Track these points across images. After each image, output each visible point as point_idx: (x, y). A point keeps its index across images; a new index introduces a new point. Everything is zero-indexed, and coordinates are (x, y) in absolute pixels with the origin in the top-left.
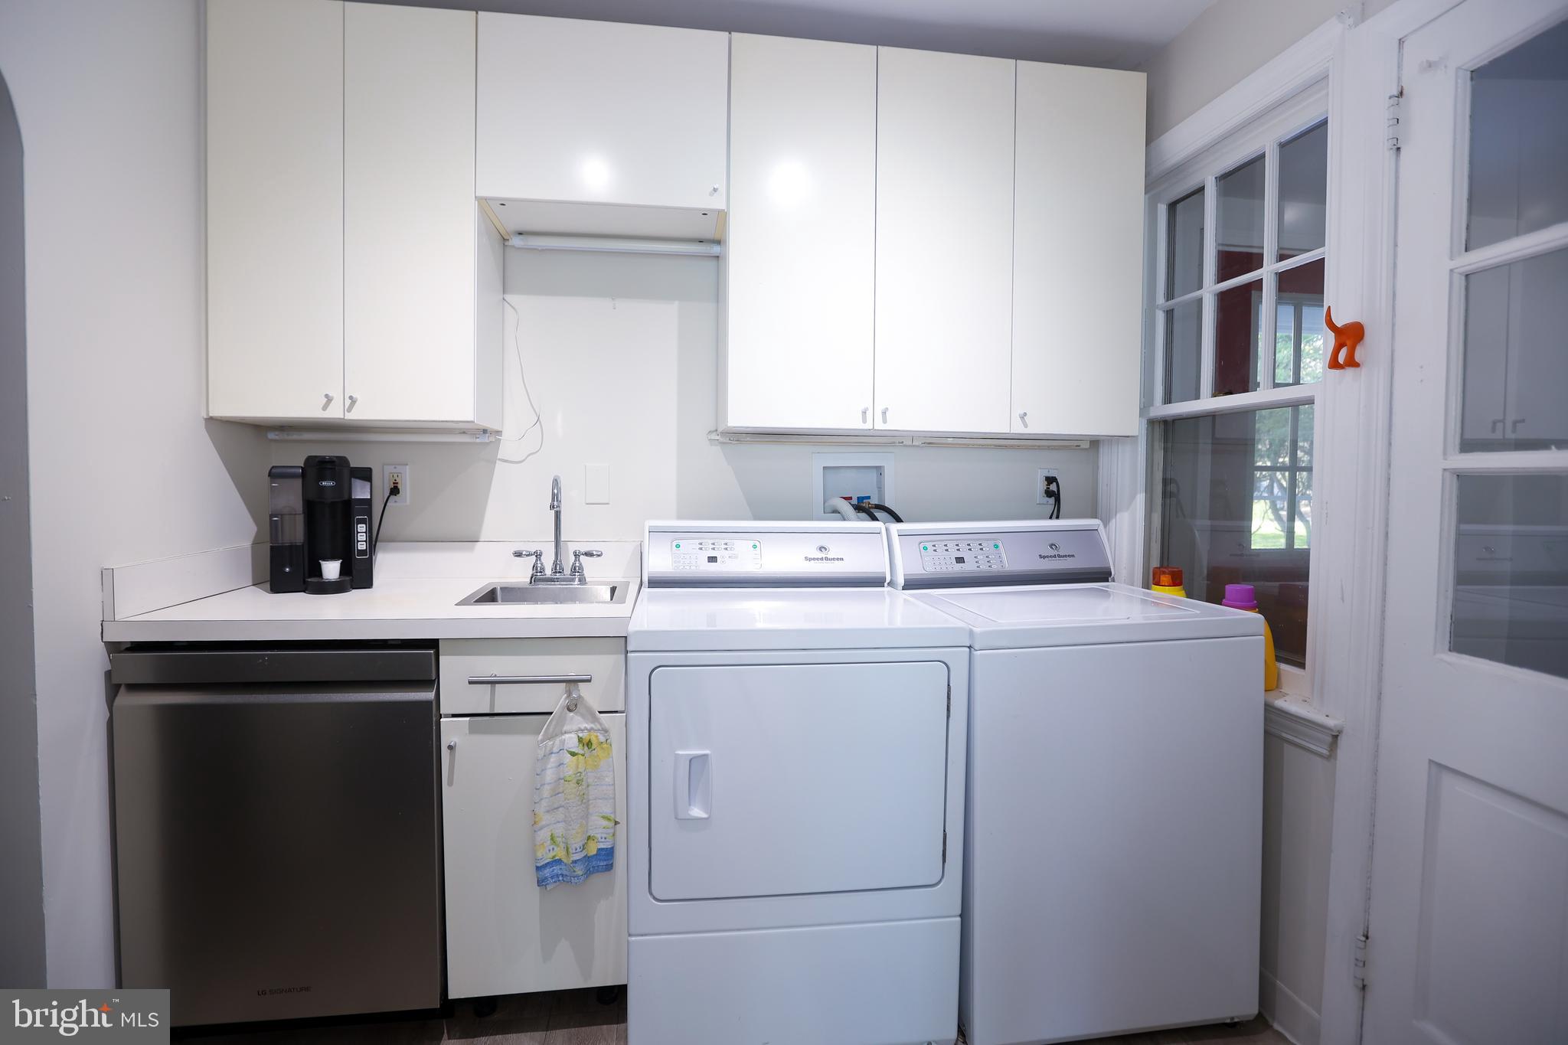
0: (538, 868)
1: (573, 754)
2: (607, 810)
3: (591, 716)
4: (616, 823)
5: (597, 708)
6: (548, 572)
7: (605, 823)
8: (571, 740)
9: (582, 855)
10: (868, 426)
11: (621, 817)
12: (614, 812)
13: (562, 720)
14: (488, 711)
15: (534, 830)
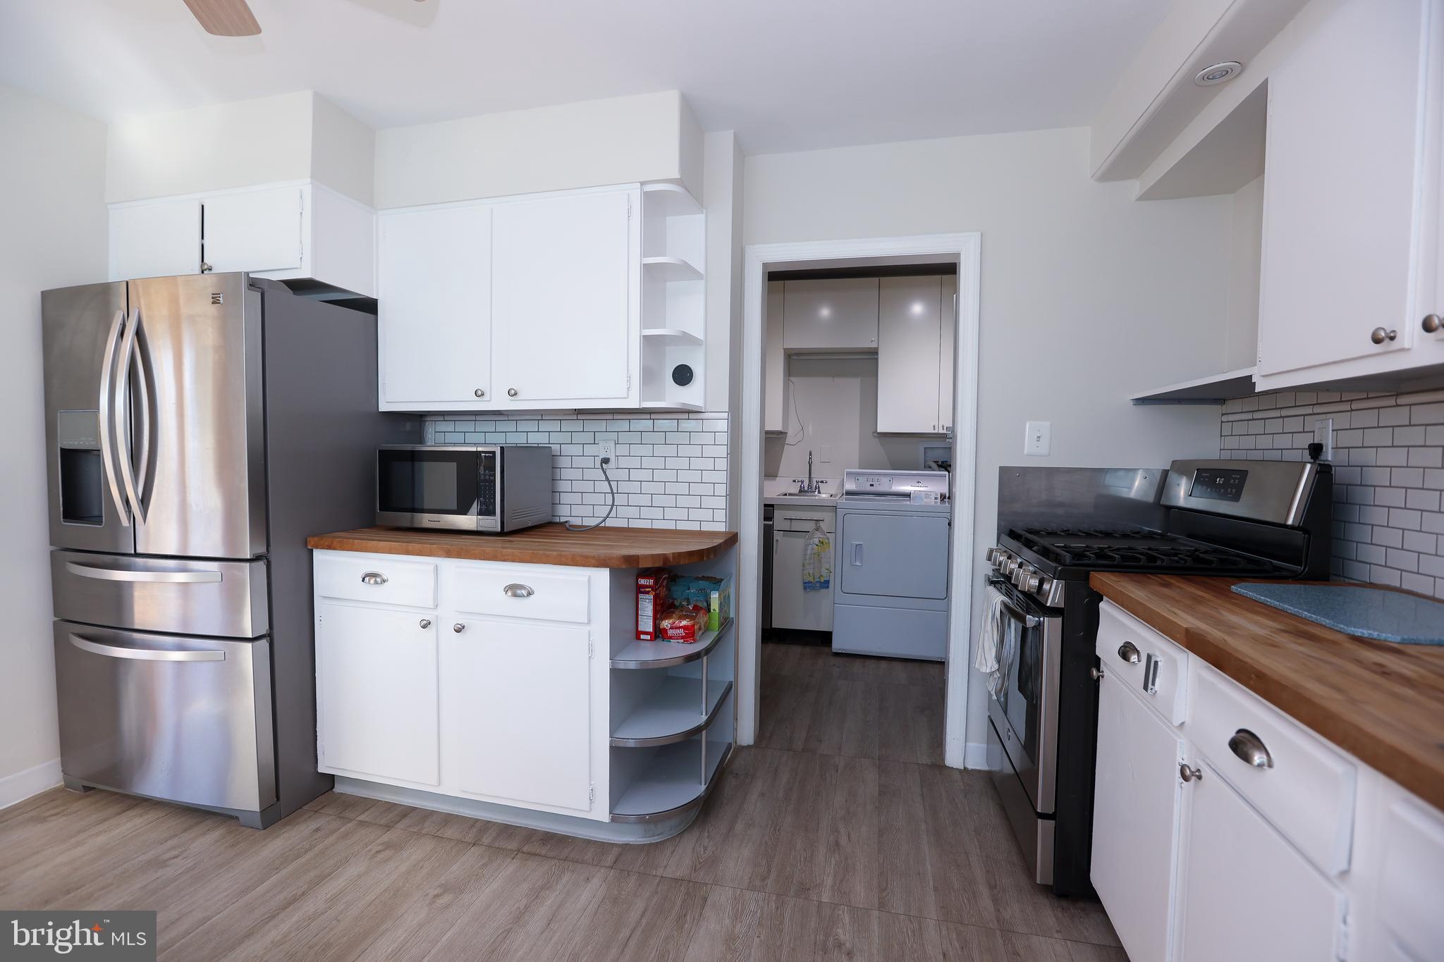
0: (804, 583)
1: (817, 545)
2: (827, 566)
3: (823, 533)
4: (830, 572)
5: (826, 531)
6: (806, 489)
7: (827, 571)
8: (816, 541)
9: (819, 580)
10: (936, 431)
11: (832, 570)
12: (830, 568)
13: (813, 534)
14: (788, 529)
15: (803, 570)
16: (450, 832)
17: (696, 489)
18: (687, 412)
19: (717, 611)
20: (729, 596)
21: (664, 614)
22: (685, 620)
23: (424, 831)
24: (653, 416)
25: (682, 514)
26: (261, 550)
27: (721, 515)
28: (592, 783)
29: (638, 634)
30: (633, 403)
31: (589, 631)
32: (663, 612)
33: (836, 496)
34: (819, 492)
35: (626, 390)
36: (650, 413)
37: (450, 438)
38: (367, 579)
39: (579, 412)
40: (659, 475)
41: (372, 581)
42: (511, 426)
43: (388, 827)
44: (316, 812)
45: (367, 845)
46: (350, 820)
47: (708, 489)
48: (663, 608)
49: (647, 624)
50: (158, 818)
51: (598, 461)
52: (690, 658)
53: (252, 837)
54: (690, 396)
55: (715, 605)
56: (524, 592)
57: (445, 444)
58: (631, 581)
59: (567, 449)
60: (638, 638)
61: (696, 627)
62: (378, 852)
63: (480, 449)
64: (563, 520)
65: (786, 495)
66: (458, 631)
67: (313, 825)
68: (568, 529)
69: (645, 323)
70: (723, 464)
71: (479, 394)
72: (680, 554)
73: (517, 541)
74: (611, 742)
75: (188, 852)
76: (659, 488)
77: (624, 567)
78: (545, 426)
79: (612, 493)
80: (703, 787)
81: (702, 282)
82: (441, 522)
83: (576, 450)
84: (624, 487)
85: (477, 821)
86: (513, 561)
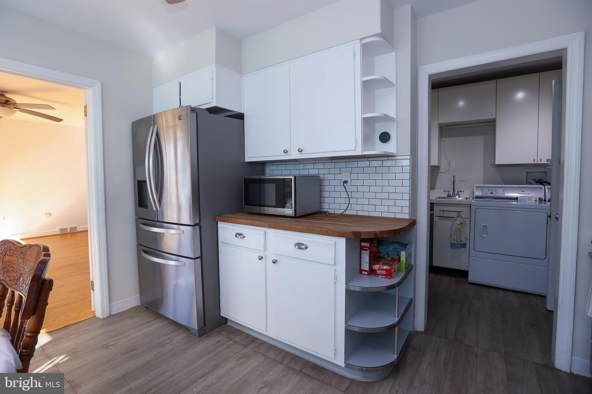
0: (451, 244)
1: (459, 225)
2: (465, 236)
3: (462, 218)
4: (467, 239)
5: (464, 217)
6: (451, 195)
7: (465, 239)
8: (458, 222)
9: (460, 243)
10: (536, 162)
12: (467, 237)
13: (457, 219)
14: (442, 216)
15: (451, 237)
16: (271, 354)
17: (392, 196)
18: (387, 156)
19: (404, 261)
20: (411, 253)
21: (375, 262)
22: (386, 265)
23: (260, 351)
24: (369, 159)
25: (385, 209)
26: (197, 221)
27: (406, 210)
28: (336, 345)
29: (361, 271)
30: (358, 152)
31: (335, 269)
32: (374, 260)
33: (469, 199)
34: (459, 197)
35: (355, 146)
36: (368, 158)
37: (276, 173)
38: (238, 236)
39: (333, 158)
40: (372, 189)
41: (240, 237)
42: (301, 167)
43: (245, 346)
44: (219, 333)
45: (236, 353)
46: (231, 339)
47: (399, 196)
48: (375, 258)
49: (366, 266)
50: (166, 325)
51: (342, 182)
52: (389, 288)
53: (195, 340)
54: (390, 147)
55: (403, 259)
56: (303, 247)
57: (274, 175)
58: (357, 244)
59: (328, 177)
60: (361, 273)
61: (393, 270)
62: (240, 358)
63: (285, 177)
64: (325, 210)
65: (440, 198)
66: (274, 263)
67: (217, 339)
68: (327, 216)
69: (364, 111)
70: (407, 183)
71: (285, 152)
72: (383, 231)
73: (301, 221)
74: (346, 327)
75: (172, 342)
76: (373, 195)
77: (353, 237)
78: (317, 166)
79: (349, 198)
80: (396, 356)
81: (394, 89)
82: (269, 211)
83: (331, 177)
84: (355, 195)
85: (283, 350)
86: (298, 231)
